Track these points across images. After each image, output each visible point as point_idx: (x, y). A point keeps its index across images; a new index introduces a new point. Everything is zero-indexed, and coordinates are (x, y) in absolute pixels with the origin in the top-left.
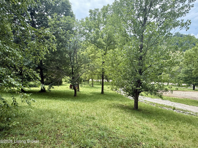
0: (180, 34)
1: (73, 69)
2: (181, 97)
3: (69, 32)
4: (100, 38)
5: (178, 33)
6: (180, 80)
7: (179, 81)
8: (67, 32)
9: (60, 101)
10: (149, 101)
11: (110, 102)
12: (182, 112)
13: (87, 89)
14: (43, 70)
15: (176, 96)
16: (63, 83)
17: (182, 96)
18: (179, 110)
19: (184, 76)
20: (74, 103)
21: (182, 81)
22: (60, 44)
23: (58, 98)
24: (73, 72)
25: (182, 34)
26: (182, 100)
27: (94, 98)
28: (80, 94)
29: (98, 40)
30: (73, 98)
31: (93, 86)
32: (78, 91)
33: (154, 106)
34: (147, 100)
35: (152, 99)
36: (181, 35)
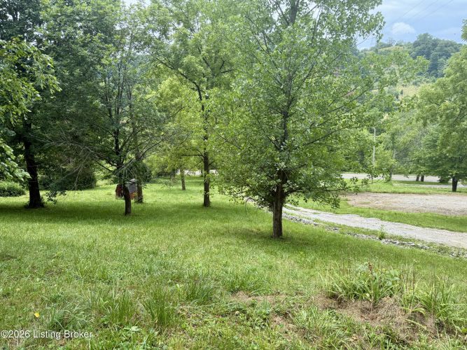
0: (431, 38)
1: (117, 141)
2: (413, 210)
3: (100, 38)
4: (190, 56)
5: (426, 35)
6: (419, 166)
7: (417, 167)
8: (95, 38)
9: (80, 226)
10: (326, 220)
11: (218, 225)
12: (398, 242)
13: (166, 195)
14: (30, 144)
15: (401, 208)
16: (99, 183)
17: (416, 207)
18: (393, 238)
19: (429, 155)
20: (119, 229)
21: (423, 169)
22: (77, 71)
23: (79, 220)
24: (117, 147)
25: (437, 40)
26: (413, 216)
27: (180, 217)
28: (143, 210)
29: (185, 60)
30: (119, 220)
31: (184, 188)
32: (140, 200)
33: (337, 232)
34: (322, 219)
35: (336, 216)
36: (435, 41)
